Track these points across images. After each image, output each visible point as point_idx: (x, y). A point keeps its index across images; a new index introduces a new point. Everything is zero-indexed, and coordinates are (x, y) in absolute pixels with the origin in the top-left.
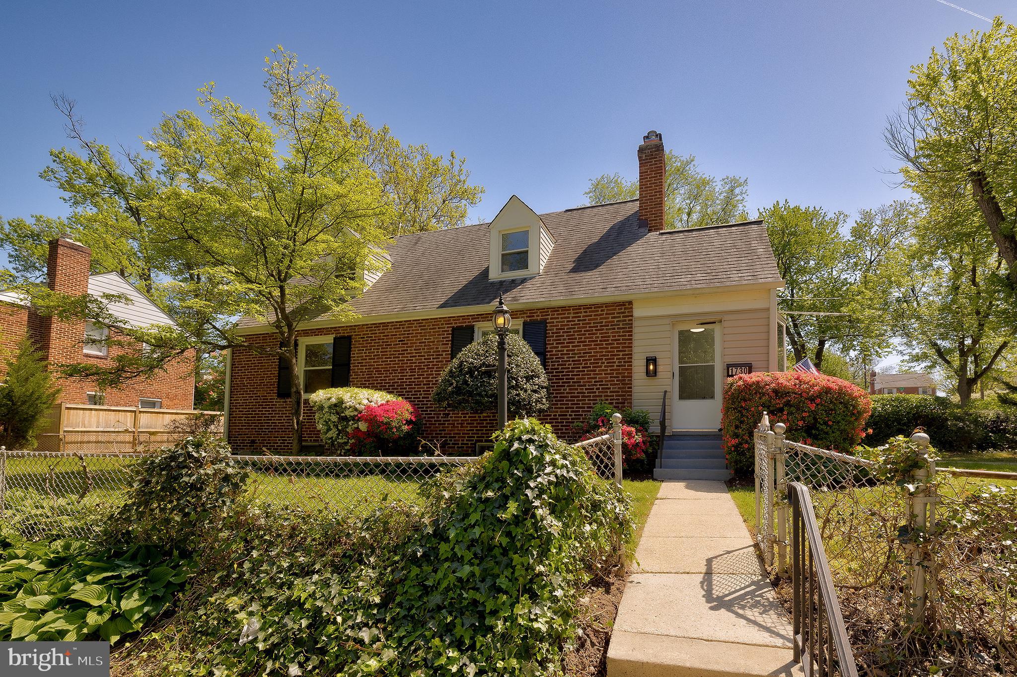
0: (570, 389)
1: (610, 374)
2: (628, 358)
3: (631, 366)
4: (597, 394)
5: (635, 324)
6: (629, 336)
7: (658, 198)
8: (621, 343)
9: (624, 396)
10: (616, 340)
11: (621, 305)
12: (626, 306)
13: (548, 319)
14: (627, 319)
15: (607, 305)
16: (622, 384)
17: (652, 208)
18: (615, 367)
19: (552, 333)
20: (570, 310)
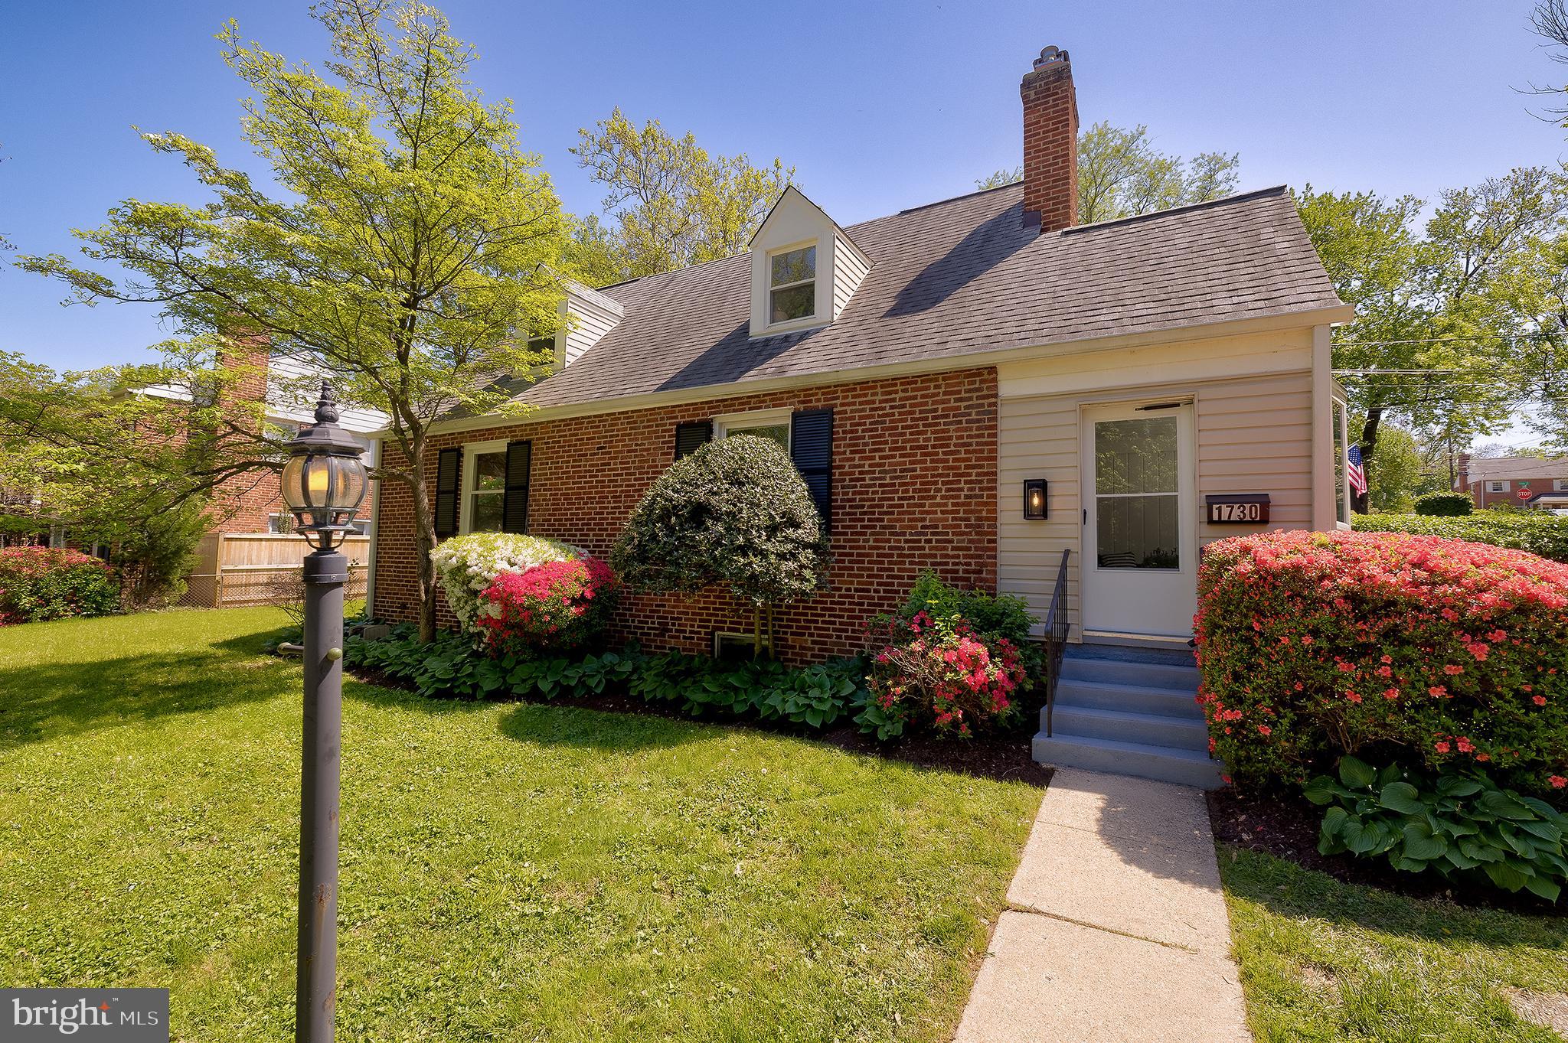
0: (876, 541)
1: (952, 512)
2: (989, 481)
3: (995, 496)
4: (927, 551)
5: (1003, 411)
6: (989, 436)
7: (1062, 168)
8: (975, 451)
9: (980, 557)
10: (964, 445)
11: (972, 375)
12: (988, 375)
13: (835, 405)
14: (986, 402)
15: (946, 375)
16: (977, 533)
17: (1048, 188)
18: (962, 500)
19: (844, 432)
20: (875, 387)
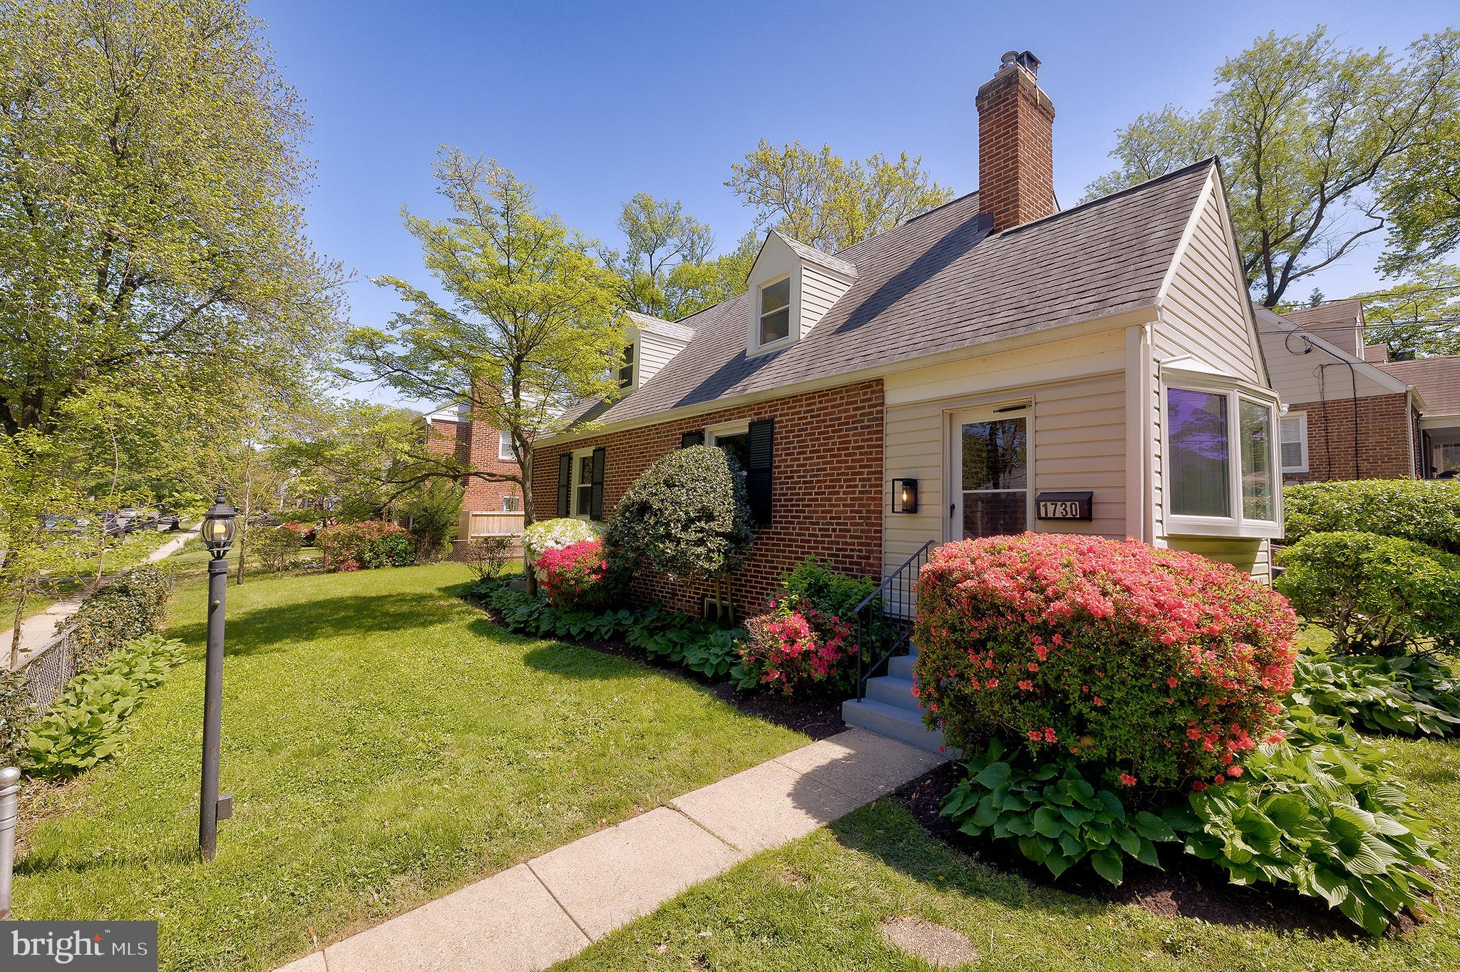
0: (800, 528)
1: (850, 505)
2: (876, 479)
3: (881, 492)
4: (833, 539)
5: (888, 418)
6: (877, 439)
7: (1012, 170)
8: (866, 453)
9: (869, 545)
10: (859, 447)
11: (866, 387)
12: (875, 386)
13: (776, 416)
14: (874, 410)
15: (848, 388)
16: (867, 524)
17: (1000, 191)
18: (857, 495)
19: (781, 438)
20: (801, 400)
